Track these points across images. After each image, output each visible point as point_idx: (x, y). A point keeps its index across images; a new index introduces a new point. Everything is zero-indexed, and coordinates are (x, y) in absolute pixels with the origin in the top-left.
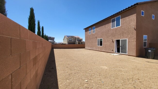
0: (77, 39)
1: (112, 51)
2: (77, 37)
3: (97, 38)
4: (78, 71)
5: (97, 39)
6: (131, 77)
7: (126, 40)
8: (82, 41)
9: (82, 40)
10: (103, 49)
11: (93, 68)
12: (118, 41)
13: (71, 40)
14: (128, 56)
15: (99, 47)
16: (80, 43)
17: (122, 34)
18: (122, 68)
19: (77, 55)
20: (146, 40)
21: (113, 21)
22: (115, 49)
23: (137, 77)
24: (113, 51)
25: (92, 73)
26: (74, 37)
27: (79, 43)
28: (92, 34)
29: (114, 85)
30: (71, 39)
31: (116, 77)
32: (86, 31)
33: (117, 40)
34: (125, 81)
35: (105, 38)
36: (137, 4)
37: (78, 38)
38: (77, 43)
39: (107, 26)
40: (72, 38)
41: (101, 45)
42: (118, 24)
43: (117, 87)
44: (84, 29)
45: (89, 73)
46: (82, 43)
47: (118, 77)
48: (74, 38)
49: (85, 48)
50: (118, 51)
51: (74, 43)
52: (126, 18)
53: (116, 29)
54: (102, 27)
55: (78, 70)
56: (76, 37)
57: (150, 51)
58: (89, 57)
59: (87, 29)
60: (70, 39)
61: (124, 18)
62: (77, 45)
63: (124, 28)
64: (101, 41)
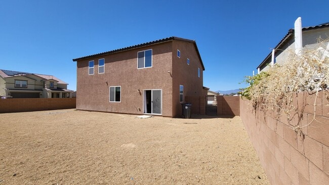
0: (47, 83)
1: (138, 110)
2: (48, 78)
3: (109, 85)
4: (61, 175)
5: (108, 87)
6: (173, 152)
7: (160, 91)
8: (66, 89)
9: (65, 86)
10: (123, 109)
11: (104, 155)
12: (148, 93)
13: (24, 87)
14: (162, 117)
15: (112, 105)
16: (58, 95)
17: (155, 81)
18: (158, 139)
19: (51, 128)
20: (182, 92)
21: (141, 56)
22: (144, 107)
23: (179, 150)
24: (140, 110)
25: (105, 166)
26: (35, 78)
27: (55, 95)
28: (97, 74)
29: (152, 176)
30: (25, 83)
31: (152, 159)
32: (79, 66)
33: (146, 91)
34: (166, 161)
35: (127, 87)
36: (173, 38)
37: (52, 82)
38: (49, 95)
39: (129, 62)
40: (26, 79)
41: (118, 99)
42: (148, 64)
43: (157, 177)
44: (74, 60)
45: (98, 168)
46: (64, 94)
47: (156, 158)
48: (39, 80)
49: (77, 108)
50: (149, 111)
51: (37, 95)
52: (160, 55)
53: (145, 71)
54: (120, 62)
55: (63, 170)
56: (44, 77)
57: (187, 107)
58: (89, 129)
59: (82, 62)
60: (17, 82)
61: (158, 55)
62: (49, 100)
63: (157, 71)
64: (118, 90)
